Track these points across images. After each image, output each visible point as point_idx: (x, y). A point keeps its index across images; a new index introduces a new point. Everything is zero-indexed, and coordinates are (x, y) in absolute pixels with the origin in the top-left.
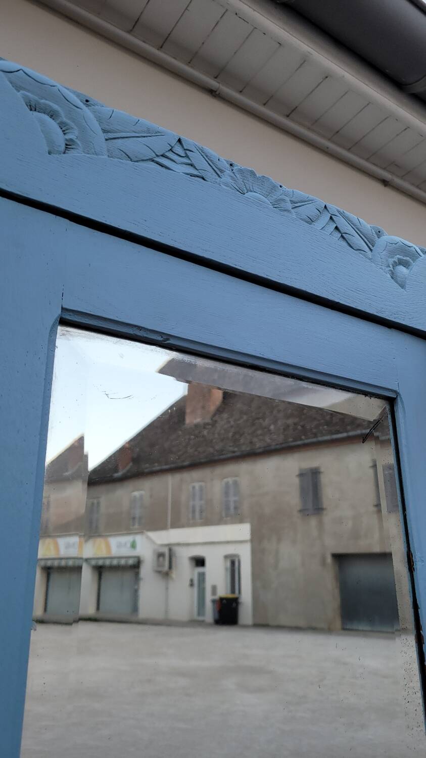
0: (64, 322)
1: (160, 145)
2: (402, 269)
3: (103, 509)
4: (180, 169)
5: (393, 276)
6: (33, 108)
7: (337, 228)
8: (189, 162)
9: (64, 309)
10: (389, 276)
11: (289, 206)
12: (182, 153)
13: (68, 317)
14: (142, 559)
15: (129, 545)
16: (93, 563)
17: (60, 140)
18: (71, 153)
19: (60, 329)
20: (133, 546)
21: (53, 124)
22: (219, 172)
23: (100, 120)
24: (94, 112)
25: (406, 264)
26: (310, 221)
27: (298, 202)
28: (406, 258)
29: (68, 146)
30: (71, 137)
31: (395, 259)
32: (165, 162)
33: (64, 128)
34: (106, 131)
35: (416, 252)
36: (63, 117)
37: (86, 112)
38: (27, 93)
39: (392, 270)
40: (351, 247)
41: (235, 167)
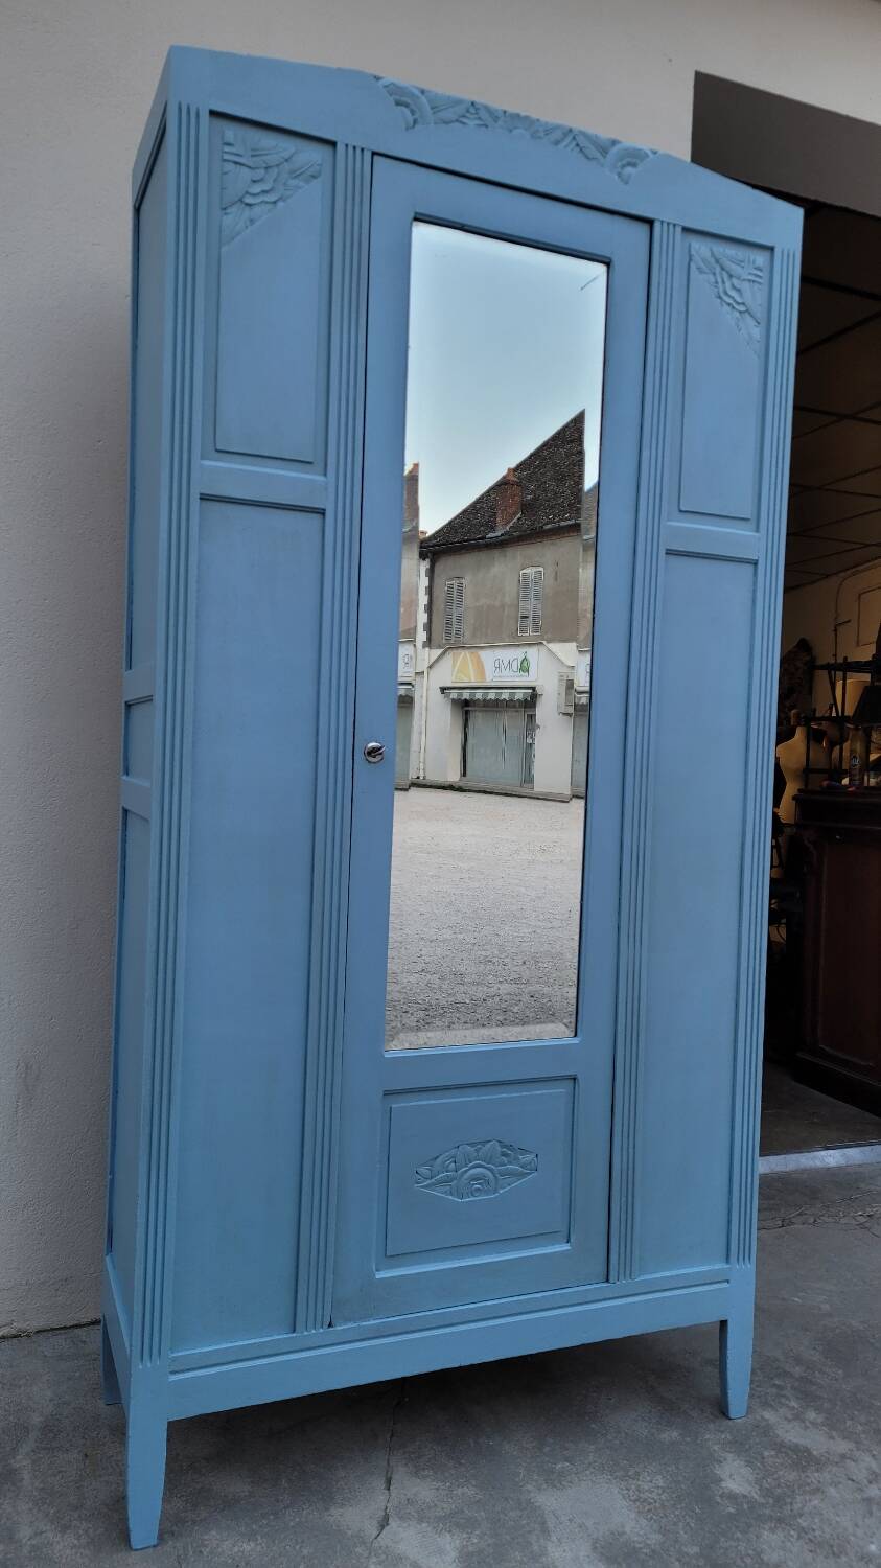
0: (416, 219)
1: (460, 109)
2: (629, 170)
3: (468, 600)
4: (472, 123)
5: (619, 175)
6: (398, 103)
7: (577, 145)
8: (481, 123)
9: (416, 213)
10: (616, 177)
11: (542, 134)
12: (474, 112)
13: (418, 217)
14: (539, 691)
15: (515, 666)
16: (454, 694)
17: (410, 119)
18: (416, 127)
19: (415, 223)
20: (524, 667)
21: (407, 111)
22: (496, 119)
23: (429, 101)
24: (426, 97)
25: (634, 165)
26: (557, 143)
27: (549, 130)
28: (634, 160)
29: (415, 122)
30: (416, 116)
31: (624, 162)
32: (465, 120)
33: (413, 112)
34: (432, 108)
35: (647, 155)
36: (413, 107)
37: (424, 99)
38: (394, 96)
39: (620, 171)
40: (587, 158)
41: (507, 113)
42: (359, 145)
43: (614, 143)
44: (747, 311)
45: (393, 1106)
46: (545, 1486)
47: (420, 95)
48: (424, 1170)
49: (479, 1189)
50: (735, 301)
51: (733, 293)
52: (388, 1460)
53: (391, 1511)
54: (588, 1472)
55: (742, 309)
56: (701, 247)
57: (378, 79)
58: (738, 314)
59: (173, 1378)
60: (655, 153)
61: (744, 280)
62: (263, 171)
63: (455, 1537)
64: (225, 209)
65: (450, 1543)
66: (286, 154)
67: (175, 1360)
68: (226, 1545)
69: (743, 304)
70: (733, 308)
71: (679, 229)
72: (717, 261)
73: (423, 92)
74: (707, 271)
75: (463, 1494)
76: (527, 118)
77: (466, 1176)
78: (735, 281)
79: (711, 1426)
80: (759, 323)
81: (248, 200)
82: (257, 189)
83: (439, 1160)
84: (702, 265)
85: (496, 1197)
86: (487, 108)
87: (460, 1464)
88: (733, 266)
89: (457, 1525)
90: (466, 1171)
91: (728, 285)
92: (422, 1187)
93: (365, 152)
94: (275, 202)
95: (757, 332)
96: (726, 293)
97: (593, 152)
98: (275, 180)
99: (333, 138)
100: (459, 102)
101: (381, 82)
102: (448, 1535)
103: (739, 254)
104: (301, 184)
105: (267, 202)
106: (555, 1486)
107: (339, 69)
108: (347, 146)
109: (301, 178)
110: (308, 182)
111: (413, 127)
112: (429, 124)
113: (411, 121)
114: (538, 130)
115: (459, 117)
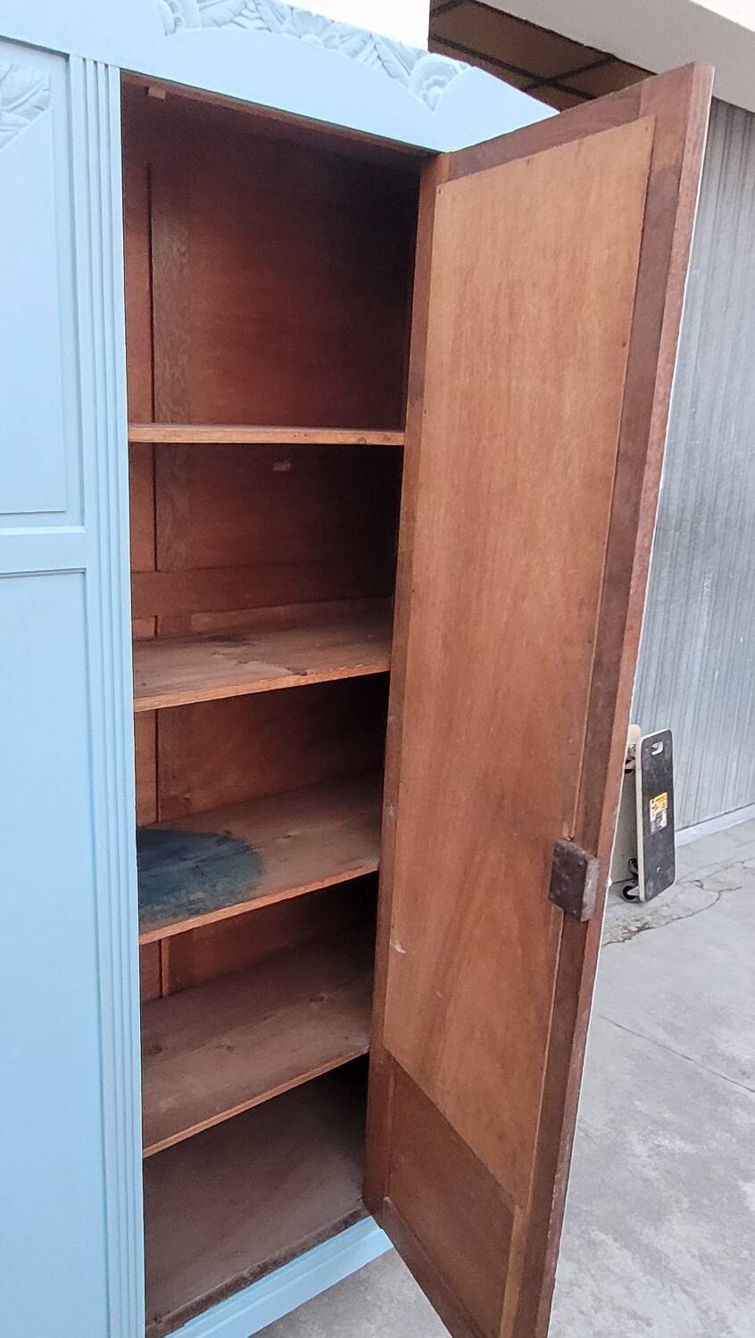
2: (437, 90)
4: (253, 25)
5: (426, 97)
7: (380, 57)
8: (259, 15)
11: (338, 41)
12: (254, 8)
17: (171, 19)
22: (282, 20)
25: (442, 84)
26: (355, 53)
27: (347, 35)
28: (443, 78)
29: (177, 21)
31: (432, 81)
35: (455, 70)
39: (426, 92)
40: (390, 74)
41: (294, 11)
76: (319, 17)
97: (398, 66)
99: (65, 49)
104: (23, 119)
108: (85, 60)
109: (19, 110)
110: (29, 115)
111: (174, 31)
112: (195, 27)
113: (172, 22)
114: (332, 37)
115: (236, 19)
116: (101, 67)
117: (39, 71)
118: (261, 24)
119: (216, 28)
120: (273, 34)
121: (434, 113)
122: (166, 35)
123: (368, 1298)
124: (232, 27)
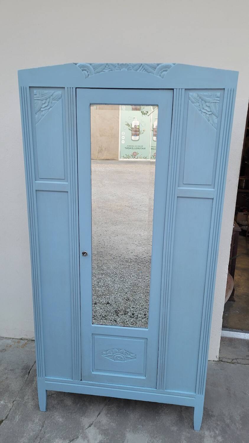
1: (103, 67)
2: (164, 73)
6: (83, 70)
7: (144, 69)
10: (159, 76)
11: (132, 68)
12: (107, 66)
13: (92, 104)
19: (91, 106)
21: (86, 72)
22: (115, 67)
26: (137, 70)
27: (134, 66)
28: (166, 69)
29: (88, 75)
30: (88, 73)
31: (162, 71)
32: (104, 70)
33: (88, 72)
34: (94, 69)
35: (171, 66)
36: (87, 70)
37: (91, 67)
38: (82, 68)
39: (160, 74)
40: (148, 72)
41: (119, 64)
42: (71, 87)
43: (158, 65)
44: (213, 113)
45: (95, 337)
46: (131, 431)
47: (90, 66)
48: (104, 352)
49: (119, 360)
50: (207, 111)
51: (207, 108)
52: (103, 408)
53: (94, 423)
54: (145, 431)
55: (210, 113)
56: (193, 94)
57: (76, 64)
58: (208, 115)
59: (46, 382)
60: (174, 64)
61: (211, 103)
62: (45, 100)
63: (102, 437)
64: (36, 113)
65: (100, 437)
66: (51, 94)
67: (46, 379)
68: (57, 417)
69: (211, 111)
70: (206, 113)
71: (183, 90)
72: (200, 98)
73: (91, 64)
74: (196, 102)
75: (112, 425)
76: (126, 64)
77: (116, 356)
78: (207, 104)
79: (187, 430)
80: (217, 117)
81: (42, 109)
82: (44, 106)
83: (108, 351)
84: (193, 100)
85: (124, 362)
86: (112, 64)
87: (117, 416)
88: (207, 98)
89: (105, 434)
90: (115, 355)
91: (204, 105)
92: (105, 356)
93: (73, 88)
94: (49, 109)
95: (216, 120)
96: (203, 109)
97: (151, 70)
98: (49, 102)
99: (64, 87)
100: (101, 65)
101: (77, 65)
102: (101, 435)
103: (209, 93)
104: (56, 102)
105: (47, 109)
106: (134, 432)
107: (65, 65)
108: (68, 88)
109: (56, 100)
110: (58, 101)
111: (88, 77)
112: (93, 75)
113: (87, 75)
114: (130, 67)
115: (103, 70)
116: (71, 88)
117: (59, 92)
118: (110, 70)
119: (98, 74)
120: (113, 71)
121: (163, 79)
122: (86, 78)
123: (156, 417)
124: (103, 72)
